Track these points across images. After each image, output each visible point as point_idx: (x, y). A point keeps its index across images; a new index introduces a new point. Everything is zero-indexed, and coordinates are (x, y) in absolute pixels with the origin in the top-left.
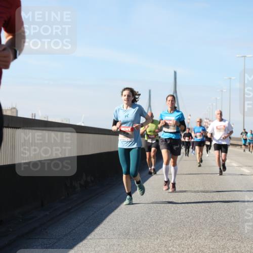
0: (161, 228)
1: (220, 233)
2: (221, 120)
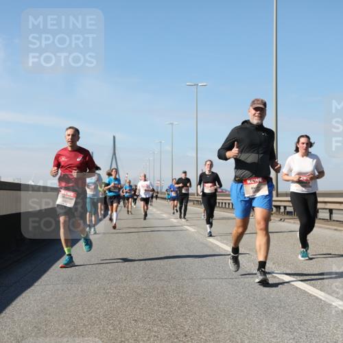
0: (101, 273)
1: (151, 275)
2: (145, 180)
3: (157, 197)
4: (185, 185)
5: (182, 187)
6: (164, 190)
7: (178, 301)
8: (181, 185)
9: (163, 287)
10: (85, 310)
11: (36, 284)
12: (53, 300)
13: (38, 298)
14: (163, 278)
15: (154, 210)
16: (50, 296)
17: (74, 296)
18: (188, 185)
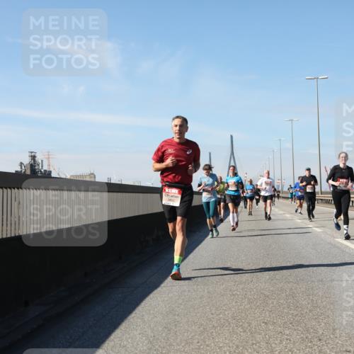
3: (278, 197)
4: (309, 183)
5: (306, 185)
6: (286, 189)
7: (308, 304)
8: (304, 183)
9: (291, 289)
10: (213, 312)
11: (162, 285)
12: (180, 301)
13: (166, 299)
14: (291, 280)
15: (276, 210)
16: (177, 298)
17: (201, 298)
18: (312, 183)
